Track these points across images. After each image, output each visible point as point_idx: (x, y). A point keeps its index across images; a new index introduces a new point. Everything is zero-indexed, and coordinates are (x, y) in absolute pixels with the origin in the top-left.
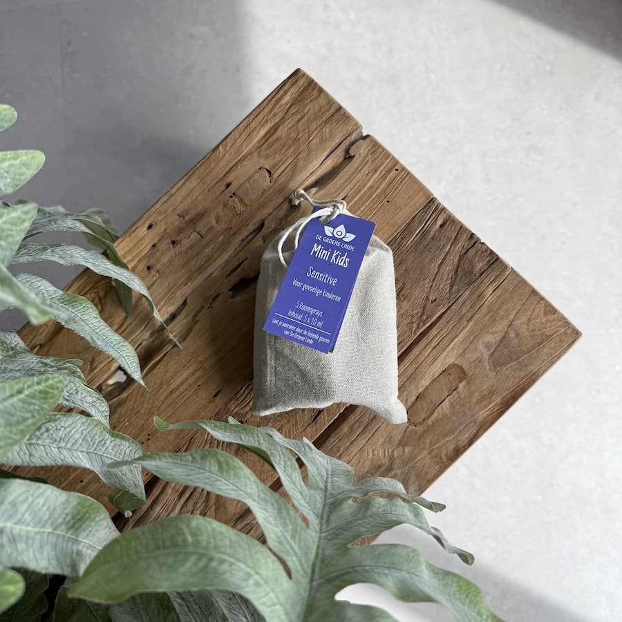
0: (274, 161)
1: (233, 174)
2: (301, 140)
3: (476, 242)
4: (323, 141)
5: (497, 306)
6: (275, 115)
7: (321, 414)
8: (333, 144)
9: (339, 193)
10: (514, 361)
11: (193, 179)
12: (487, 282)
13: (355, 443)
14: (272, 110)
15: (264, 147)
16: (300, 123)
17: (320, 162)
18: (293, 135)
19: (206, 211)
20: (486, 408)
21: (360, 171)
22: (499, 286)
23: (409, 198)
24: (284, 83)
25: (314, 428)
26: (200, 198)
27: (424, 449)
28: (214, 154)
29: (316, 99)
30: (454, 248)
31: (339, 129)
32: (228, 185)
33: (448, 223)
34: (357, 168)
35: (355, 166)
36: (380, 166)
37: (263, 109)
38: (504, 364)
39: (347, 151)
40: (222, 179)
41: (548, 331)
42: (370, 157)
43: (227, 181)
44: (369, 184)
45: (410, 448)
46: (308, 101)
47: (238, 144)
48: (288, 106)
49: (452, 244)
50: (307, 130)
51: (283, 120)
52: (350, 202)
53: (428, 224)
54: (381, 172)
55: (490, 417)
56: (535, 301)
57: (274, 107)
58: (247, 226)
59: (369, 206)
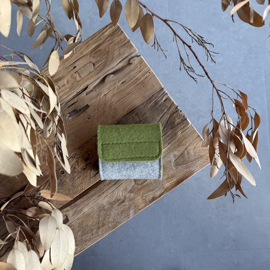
0: (97, 60)
1: (78, 62)
2: (110, 53)
3: (178, 110)
4: (119, 54)
5: (182, 139)
6: (101, 39)
8: (124, 57)
9: (123, 79)
10: (185, 164)
12: (179, 128)
13: (111, 188)
15: (93, 53)
16: (111, 45)
17: (117, 64)
18: (107, 50)
19: (63, 77)
20: (169, 182)
21: (133, 71)
22: (184, 131)
23: (153, 86)
24: (107, 27)
25: (94, 179)
26: (62, 71)
27: (140, 195)
29: (119, 35)
31: (127, 50)
32: (75, 67)
33: (167, 100)
35: (132, 68)
36: (143, 70)
37: (96, 36)
38: (180, 165)
39: (129, 60)
40: (72, 64)
41: (202, 154)
42: (139, 65)
43: (75, 65)
44: (137, 77)
45: (134, 194)
46: (116, 36)
47: (82, 49)
48: (107, 37)
49: (168, 110)
50: (113, 49)
51: (103, 42)
52: (127, 84)
53: (159, 99)
54: (142, 73)
55: (170, 186)
56: (199, 140)
57: (100, 36)
58: (80, 86)
59: (135, 87)
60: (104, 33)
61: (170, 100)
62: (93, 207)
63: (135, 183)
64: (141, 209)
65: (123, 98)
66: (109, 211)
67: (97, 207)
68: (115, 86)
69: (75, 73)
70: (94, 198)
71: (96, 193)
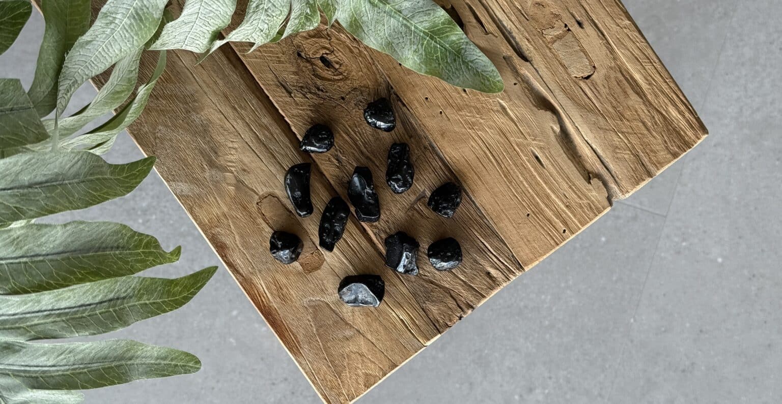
0: (601, 86)
1: (594, 32)
2: (619, 122)
3: (463, 310)
4: (615, 148)
5: (384, 322)
6: (656, 96)
7: (286, 94)
8: (608, 161)
9: (548, 158)
10: (317, 330)
12: (414, 314)
13: (247, 129)
14: (663, 92)
15: (619, 75)
16: (641, 124)
17: (590, 142)
18: (628, 114)
20: (268, 288)
21: (570, 187)
22: (407, 327)
23: (528, 241)
24: (693, 112)
25: (271, 83)
27: (230, 209)
28: (621, 13)
29: (667, 148)
30: (460, 284)
31: (626, 171)
32: (580, 24)
33: (490, 281)
34: (574, 185)
35: (577, 183)
36: (572, 212)
37: (666, 82)
38: (315, 318)
39: (599, 176)
40: (588, 16)
41: (346, 374)
42: (585, 201)
43: (586, 24)
44: (553, 196)
45: (233, 193)
46: (666, 138)
47: (629, 45)
48: (664, 113)
49: (464, 282)
50: (630, 131)
51: (649, 103)
52: (536, 170)
53: (494, 258)
54: (566, 213)
55: (256, 291)
56: (384, 366)
57: (667, 96)
58: (528, 40)
59: (526, 192)
60: (675, 105)
61: (492, 289)
62: (194, 81)
63: (263, 194)
64: (191, 214)
65: (496, 160)
66: (186, 125)
67: (197, 92)
68: (528, 137)
69: (566, 26)
70: (219, 81)
71: (234, 88)
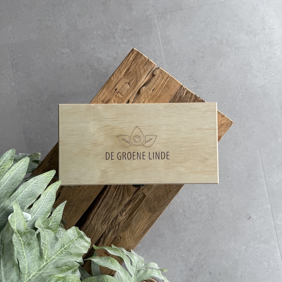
0: (130, 80)
1: (117, 85)
2: (138, 72)
3: (197, 98)
4: (145, 71)
6: (128, 64)
8: (148, 72)
9: (152, 88)
11: (105, 89)
15: (126, 76)
17: (145, 78)
18: (135, 70)
19: (110, 99)
21: (158, 80)
23: (175, 86)
24: (129, 54)
26: (108, 95)
28: (110, 80)
29: (140, 58)
31: (149, 67)
32: (116, 90)
35: (156, 78)
36: (164, 77)
37: (124, 63)
39: (153, 73)
40: (114, 88)
41: (223, 123)
42: (160, 75)
43: (116, 88)
44: (161, 83)
46: (138, 59)
47: (117, 76)
48: (132, 61)
49: (190, 99)
50: (139, 69)
51: (131, 66)
52: (156, 90)
53: (181, 94)
54: (165, 79)
57: (127, 62)
59: (162, 90)
60: (129, 59)
61: (189, 92)
68: (148, 94)
69: (118, 93)
